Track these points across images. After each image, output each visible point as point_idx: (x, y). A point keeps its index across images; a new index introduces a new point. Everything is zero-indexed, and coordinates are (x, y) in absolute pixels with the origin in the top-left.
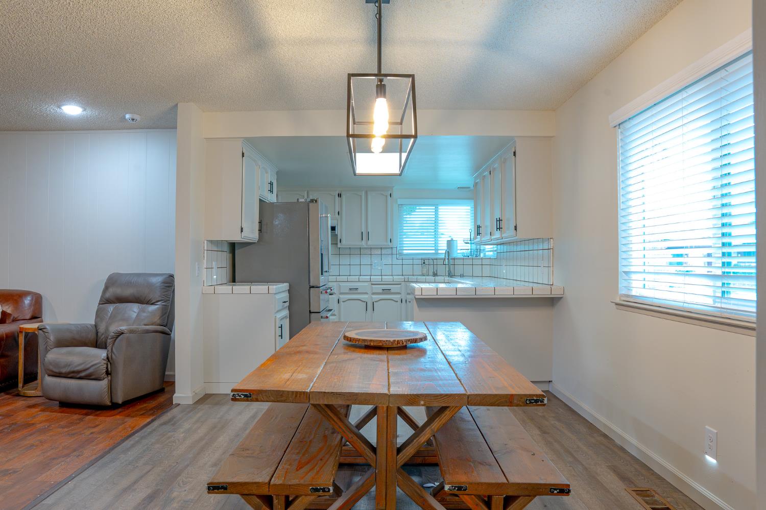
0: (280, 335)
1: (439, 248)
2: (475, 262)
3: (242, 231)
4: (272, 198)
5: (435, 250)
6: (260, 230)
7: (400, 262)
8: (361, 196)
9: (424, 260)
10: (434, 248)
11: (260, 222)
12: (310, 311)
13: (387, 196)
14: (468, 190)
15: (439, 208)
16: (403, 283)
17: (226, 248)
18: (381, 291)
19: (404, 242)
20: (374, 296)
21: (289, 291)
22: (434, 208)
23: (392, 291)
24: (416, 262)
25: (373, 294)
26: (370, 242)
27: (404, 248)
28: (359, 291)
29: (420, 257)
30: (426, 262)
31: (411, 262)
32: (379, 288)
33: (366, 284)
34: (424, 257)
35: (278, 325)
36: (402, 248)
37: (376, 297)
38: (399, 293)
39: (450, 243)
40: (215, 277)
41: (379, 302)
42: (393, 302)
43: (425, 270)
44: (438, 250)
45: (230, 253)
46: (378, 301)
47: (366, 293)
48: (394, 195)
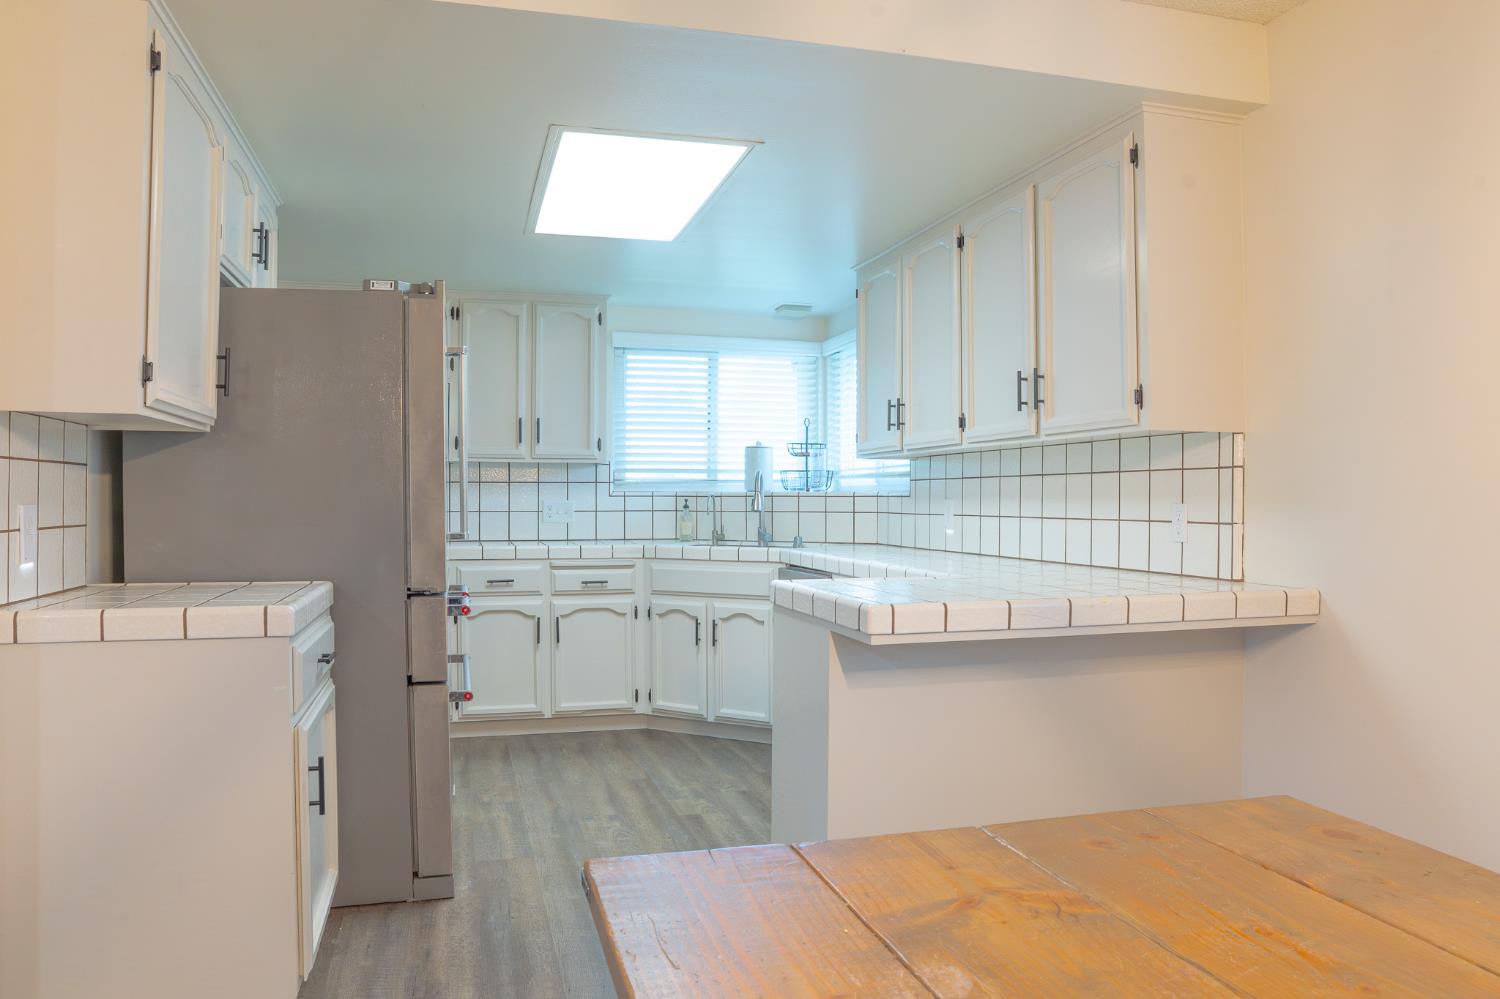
0: (317, 798)
1: (720, 467)
2: (805, 504)
3: (146, 378)
4: (264, 279)
5: (708, 471)
6: (223, 387)
7: (618, 503)
8: (517, 317)
9: (686, 498)
10: (705, 467)
11: (224, 357)
12: (410, 678)
13: (589, 320)
14: (801, 313)
15: (721, 360)
16: (640, 564)
17: (85, 450)
18: (578, 587)
19: (628, 451)
20: (558, 601)
21: (334, 612)
22: (706, 360)
23: (610, 586)
24: (660, 504)
25: (557, 594)
26: (542, 449)
27: (628, 467)
28: (516, 587)
29: (672, 490)
30: (691, 503)
31: (646, 503)
32: (571, 579)
33: (536, 567)
34: (681, 490)
35: (307, 760)
36: (621, 467)
37: (565, 604)
38: (629, 592)
39: (754, 453)
40: (27, 566)
41: (572, 617)
42: (613, 615)
43: (690, 524)
44: (716, 471)
45: (103, 471)
46: (571, 614)
47: (537, 593)
48: (609, 319)
